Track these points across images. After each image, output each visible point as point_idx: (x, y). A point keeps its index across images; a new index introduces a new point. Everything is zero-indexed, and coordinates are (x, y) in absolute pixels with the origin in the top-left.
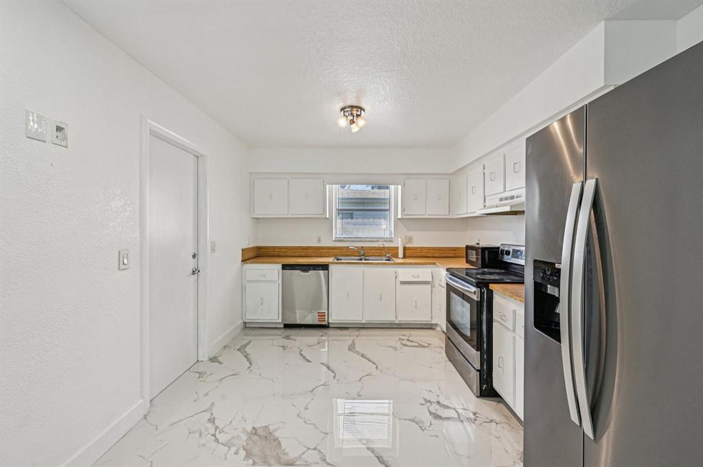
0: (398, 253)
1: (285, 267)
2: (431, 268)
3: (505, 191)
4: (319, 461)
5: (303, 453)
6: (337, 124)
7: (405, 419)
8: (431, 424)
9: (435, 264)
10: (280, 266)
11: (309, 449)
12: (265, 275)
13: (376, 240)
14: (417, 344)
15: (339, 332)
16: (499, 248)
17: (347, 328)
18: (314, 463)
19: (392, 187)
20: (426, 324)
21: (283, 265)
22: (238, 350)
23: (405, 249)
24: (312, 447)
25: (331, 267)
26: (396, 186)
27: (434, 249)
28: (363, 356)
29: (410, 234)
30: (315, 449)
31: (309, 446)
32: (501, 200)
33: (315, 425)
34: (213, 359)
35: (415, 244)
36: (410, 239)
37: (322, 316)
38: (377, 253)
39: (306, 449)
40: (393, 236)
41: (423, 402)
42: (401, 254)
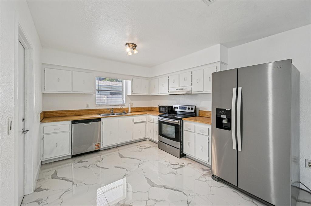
0: (128, 110)
1: (73, 122)
2: (145, 115)
3: (179, 86)
4: (155, 202)
5: (147, 203)
6: (125, 51)
7: (168, 174)
8: (176, 172)
9: (147, 114)
10: (70, 122)
11: (147, 201)
12: (59, 129)
13: (118, 105)
14: (145, 148)
15: (106, 152)
16: (172, 106)
17: (110, 149)
18: (155, 204)
19: (124, 81)
20: (142, 139)
21: (72, 121)
22: (52, 178)
23: (131, 108)
24: (148, 199)
25: (102, 119)
26: (126, 80)
27: (141, 108)
28: (129, 158)
29: (132, 102)
30: (149, 199)
31: (146, 200)
32: (177, 89)
33: (140, 192)
34: (37, 190)
35: (134, 106)
36: (132, 104)
37: (97, 145)
38: (118, 111)
39: (146, 202)
40: (125, 103)
41: (167, 166)
42: (130, 111)
